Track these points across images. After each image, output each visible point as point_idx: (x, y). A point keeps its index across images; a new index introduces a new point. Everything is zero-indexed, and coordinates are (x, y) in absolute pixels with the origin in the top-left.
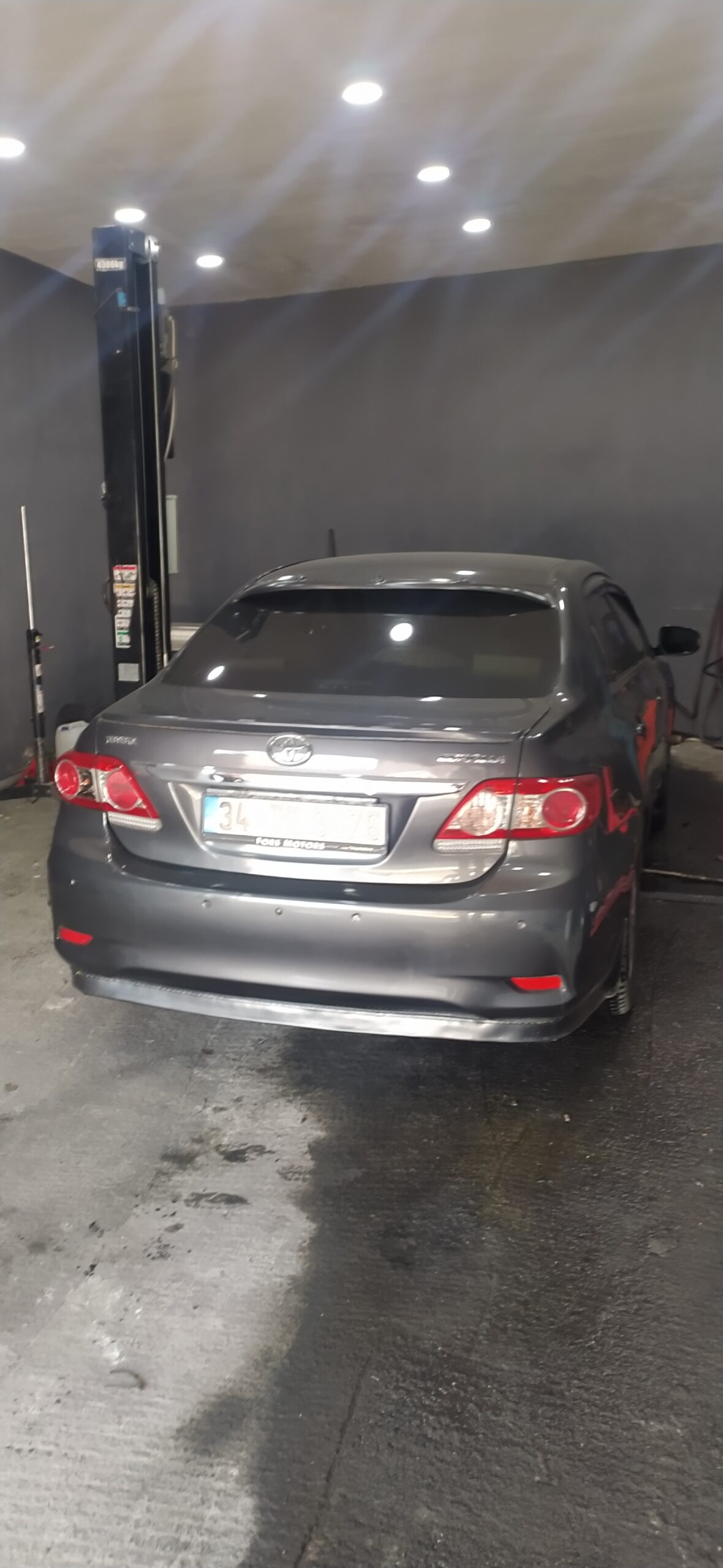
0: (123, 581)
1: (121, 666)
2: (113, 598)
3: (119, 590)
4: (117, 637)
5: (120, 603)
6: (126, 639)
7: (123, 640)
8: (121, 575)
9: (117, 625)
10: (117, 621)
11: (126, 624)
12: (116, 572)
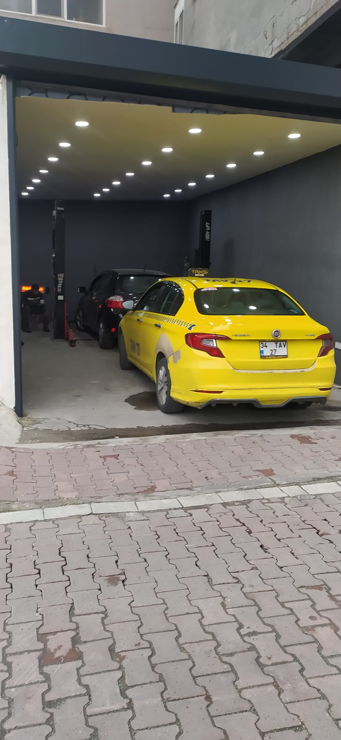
0: (60, 277)
1: (59, 296)
2: (58, 281)
3: (59, 279)
4: (58, 290)
5: (59, 282)
6: (60, 290)
7: (59, 290)
8: (60, 275)
9: (58, 287)
10: (58, 286)
11: (60, 287)
12: (59, 275)
